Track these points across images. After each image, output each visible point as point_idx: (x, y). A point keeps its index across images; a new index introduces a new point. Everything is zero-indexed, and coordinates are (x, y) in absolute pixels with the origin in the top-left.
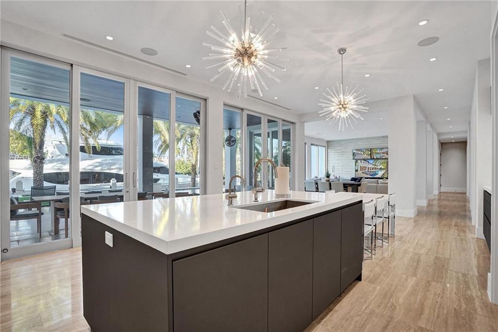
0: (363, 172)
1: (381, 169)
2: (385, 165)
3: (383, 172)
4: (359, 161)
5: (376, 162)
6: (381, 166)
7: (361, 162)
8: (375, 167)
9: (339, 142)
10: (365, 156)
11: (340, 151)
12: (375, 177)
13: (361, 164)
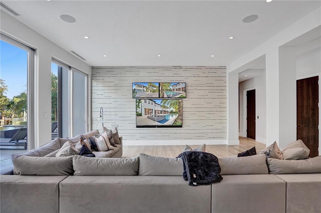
0: (148, 117)
1: (172, 112)
2: (177, 107)
3: (175, 117)
4: (143, 101)
5: (165, 103)
6: (172, 109)
7: (145, 102)
8: (164, 110)
9: (110, 69)
10: (149, 93)
11: (112, 84)
12: (165, 124)
13: (145, 105)
